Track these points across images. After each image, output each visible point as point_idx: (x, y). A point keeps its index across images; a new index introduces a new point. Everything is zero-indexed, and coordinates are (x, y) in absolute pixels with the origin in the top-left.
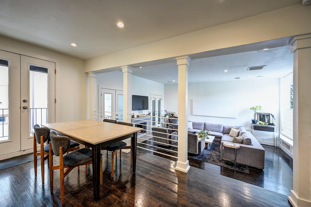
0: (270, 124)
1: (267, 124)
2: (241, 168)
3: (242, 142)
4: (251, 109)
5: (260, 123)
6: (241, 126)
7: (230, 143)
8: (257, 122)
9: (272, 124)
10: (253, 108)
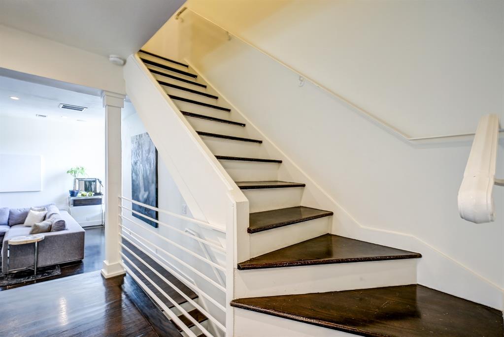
0: (96, 194)
1: (93, 193)
2: (46, 273)
3: (49, 229)
4: (68, 172)
5: (82, 195)
6: (50, 203)
7: (25, 237)
8: (77, 193)
9: (100, 194)
10: (72, 171)
